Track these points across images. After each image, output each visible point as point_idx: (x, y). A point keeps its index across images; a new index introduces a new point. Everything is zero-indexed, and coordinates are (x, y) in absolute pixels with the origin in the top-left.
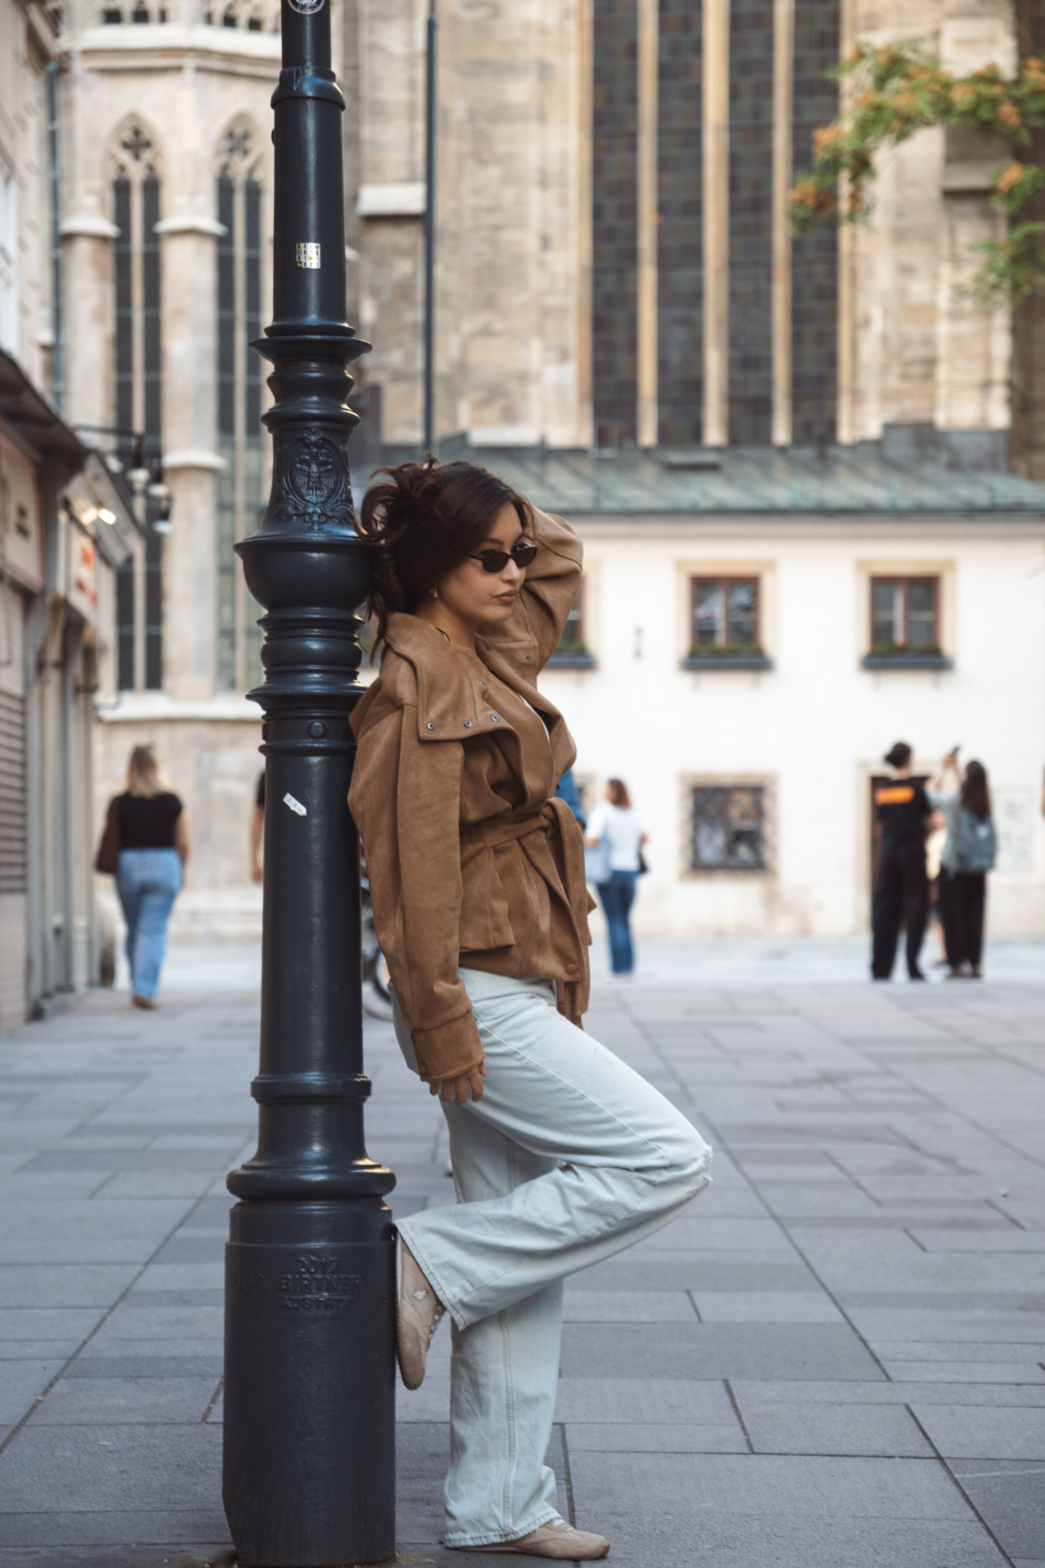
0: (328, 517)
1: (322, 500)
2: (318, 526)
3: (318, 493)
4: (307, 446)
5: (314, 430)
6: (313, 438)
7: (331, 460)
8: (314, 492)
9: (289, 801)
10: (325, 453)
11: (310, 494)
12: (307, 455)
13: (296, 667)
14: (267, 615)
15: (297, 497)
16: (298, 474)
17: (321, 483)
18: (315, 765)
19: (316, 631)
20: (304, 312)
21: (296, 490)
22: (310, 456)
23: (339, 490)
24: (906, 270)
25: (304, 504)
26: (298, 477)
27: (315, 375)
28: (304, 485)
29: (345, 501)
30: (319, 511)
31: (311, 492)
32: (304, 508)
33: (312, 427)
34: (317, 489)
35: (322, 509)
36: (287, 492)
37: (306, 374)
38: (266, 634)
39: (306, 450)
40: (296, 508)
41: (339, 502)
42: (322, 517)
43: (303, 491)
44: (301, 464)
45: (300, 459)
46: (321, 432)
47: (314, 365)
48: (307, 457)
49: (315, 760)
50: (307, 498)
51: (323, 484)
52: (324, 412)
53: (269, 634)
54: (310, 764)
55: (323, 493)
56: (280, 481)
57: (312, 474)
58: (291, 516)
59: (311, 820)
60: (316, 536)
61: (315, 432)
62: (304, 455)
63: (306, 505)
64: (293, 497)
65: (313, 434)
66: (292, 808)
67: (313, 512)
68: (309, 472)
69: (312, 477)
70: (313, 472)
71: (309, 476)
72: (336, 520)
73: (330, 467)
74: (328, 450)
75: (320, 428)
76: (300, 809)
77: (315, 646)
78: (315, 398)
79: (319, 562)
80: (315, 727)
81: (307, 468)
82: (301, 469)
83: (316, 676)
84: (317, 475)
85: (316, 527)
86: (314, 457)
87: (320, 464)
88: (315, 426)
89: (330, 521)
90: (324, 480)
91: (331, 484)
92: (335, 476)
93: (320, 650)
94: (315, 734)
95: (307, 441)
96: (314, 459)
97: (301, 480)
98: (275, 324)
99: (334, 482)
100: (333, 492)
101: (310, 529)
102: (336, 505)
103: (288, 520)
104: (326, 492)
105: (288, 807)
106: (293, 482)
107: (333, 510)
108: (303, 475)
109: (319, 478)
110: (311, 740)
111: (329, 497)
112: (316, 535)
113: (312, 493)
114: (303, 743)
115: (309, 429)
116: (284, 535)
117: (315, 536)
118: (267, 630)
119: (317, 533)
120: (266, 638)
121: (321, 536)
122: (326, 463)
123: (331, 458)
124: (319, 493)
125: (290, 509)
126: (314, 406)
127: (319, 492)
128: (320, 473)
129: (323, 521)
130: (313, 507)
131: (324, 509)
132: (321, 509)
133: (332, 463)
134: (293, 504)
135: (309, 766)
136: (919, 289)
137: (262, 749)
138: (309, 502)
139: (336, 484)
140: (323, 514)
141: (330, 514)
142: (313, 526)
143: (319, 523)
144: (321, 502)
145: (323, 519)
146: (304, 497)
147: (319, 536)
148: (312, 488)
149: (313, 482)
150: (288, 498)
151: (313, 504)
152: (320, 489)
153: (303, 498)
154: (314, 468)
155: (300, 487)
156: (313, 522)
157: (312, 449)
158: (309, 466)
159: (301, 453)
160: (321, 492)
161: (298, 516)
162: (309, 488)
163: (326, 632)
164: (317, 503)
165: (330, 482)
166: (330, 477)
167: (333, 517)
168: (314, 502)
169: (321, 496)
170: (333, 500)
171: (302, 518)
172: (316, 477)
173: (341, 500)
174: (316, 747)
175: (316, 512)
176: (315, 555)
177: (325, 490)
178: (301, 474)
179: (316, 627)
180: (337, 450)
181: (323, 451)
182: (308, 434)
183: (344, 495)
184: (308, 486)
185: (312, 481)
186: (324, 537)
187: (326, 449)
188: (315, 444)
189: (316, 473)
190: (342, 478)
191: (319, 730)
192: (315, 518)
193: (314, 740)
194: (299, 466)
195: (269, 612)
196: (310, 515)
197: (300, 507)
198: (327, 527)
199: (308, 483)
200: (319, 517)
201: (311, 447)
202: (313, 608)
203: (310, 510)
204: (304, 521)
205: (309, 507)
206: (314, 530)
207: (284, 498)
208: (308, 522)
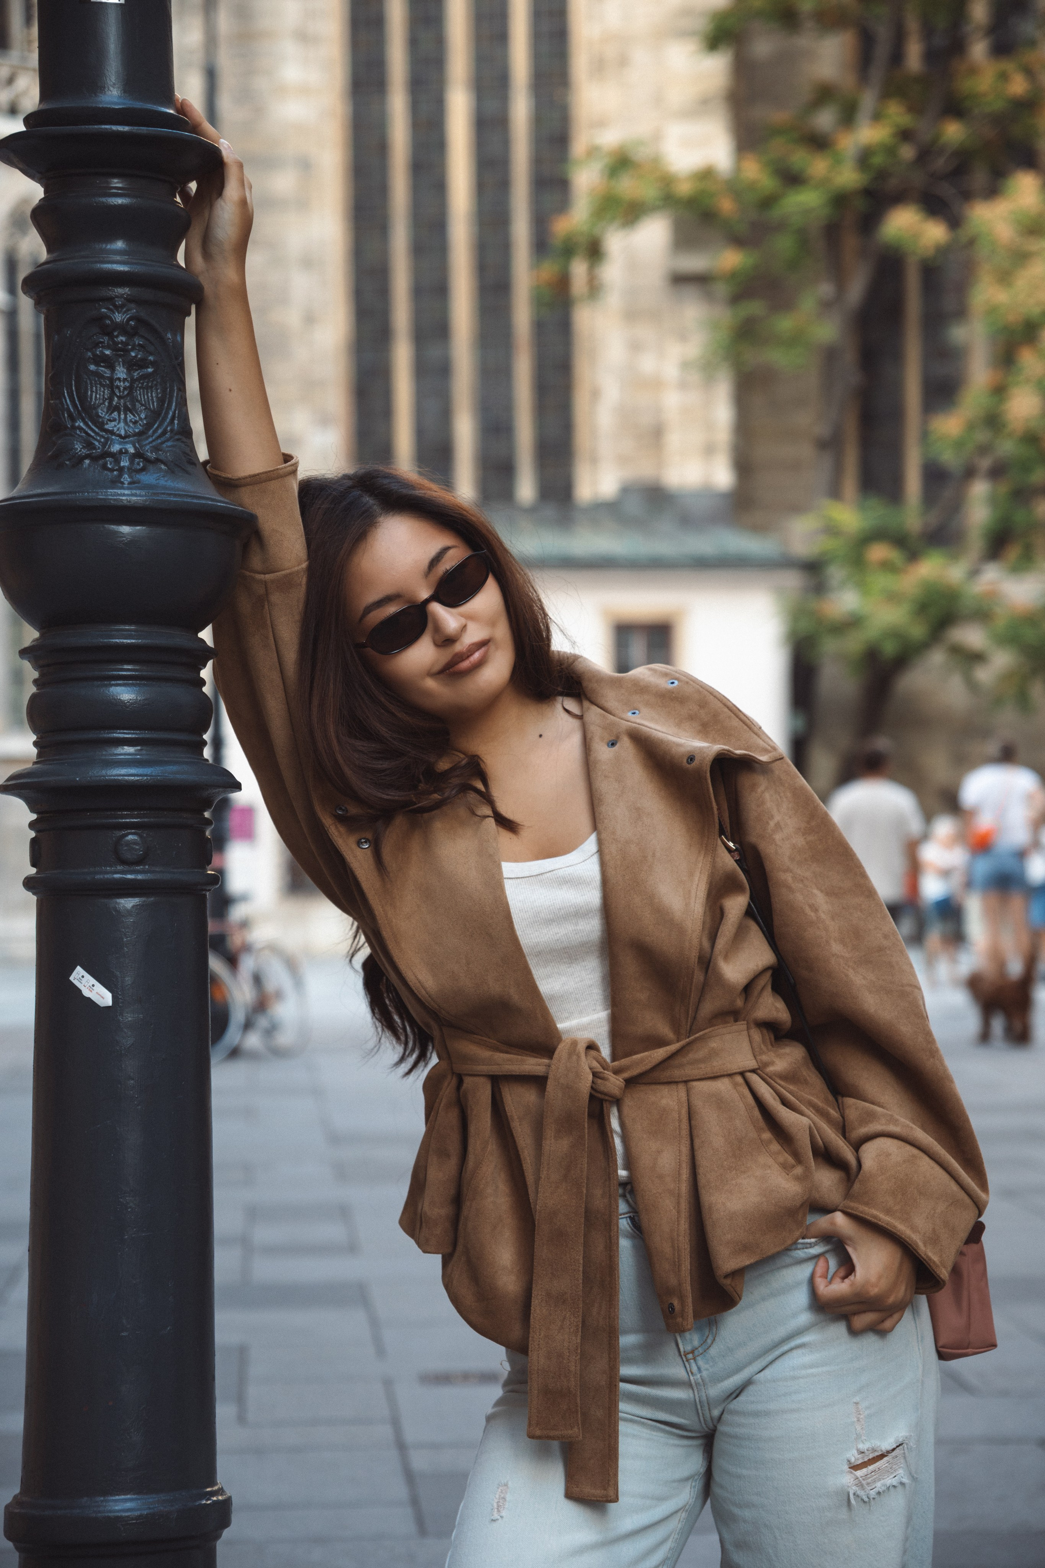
0: (147, 460)
1: (137, 430)
2: (130, 477)
3: (129, 419)
4: (108, 331)
5: (119, 302)
6: (118, 317)
7: (151, 358)
8: (122, 416)
9: (80, 981)
10: (139, 345)
11: (114, 420)
12: (108, 347)
13: (92, 735)
14: (36, 640)
15: (90, 423)
16: (91, 383)
17: (134, 400)
18: (129, 912)
19: (128, 669)
20: (96, 85)
21: (88, 411)
22: (113, 350)
23: (167, 413)
24: (635, 347)
25: (102, 437)
26: (92, 388)
27: (120, 201)
28: (103, 403)
29: (178, 433)
30: (132, 450)
31: (115, 415)
32: (104, 445)
33: (117, 297)
34: (127, 410)
35: (137, 445)
36: (70, 415)
37: (104, 200)
38: (36, 674)
39: (106, 339)
40: (89, 445)
41: (168, 435)
42: (137, 460)
43: (102, 412)
44: (97, 364)
45: (95, 355)
46: (133, 305)
47: (116, 183)
48: (108, 352)
49: (128, 903)
50: (110, 426)
51: (138, 401)
52: (137, 269)
53: (42, 675)
54: (118, 911)
55: (137, 419)
56: (59, 396)
57: (117, 383)
58: (81, 459)
59: (121, 1014)
60: (126, 495)
61: (122, 306)
62: (102, 347)
63: (107, 439)
64: (82, 424)
65: (118, 308)
66: (86, 993)
67: (120, 452)
68: (112, 380)
69: (118, 387)
70: (119, 379)
71: (112, 387)
72: (163, 467)
73: (150, 370)
74: (146, 339)
75: (130, 300)
76: (102, 996)
77: (126, 694)
78: (120, 245)
79: (133, 542)
80: (129, 843)
81: (108, 373)
82: (96, 374)
83: (130, 750)
84: (127, 384)
85: (126, 478)
86: (122, 351)
87: (131, 365)
88: (121, 296)
89: (151, 467)
90: (138, 393)
91: (153, 403)
92: (159, 387)
93: (136, 702)
94: (128, 856)
95: (108, 322)
96: (120, 356)
97: (97, 395)
98: (44, 106)
99: (157, 397)
100: (156, 416)
101: (116, 482)
102: (162, 439)
103: (73, 466)
104: (143, 416)
105: (80, 991)
106: (83, 398)
107: (156, 449)
108: (102, 385)
109: (131, 388)
110: (120, 868)
111: (149, 426)
112: (126, 492)
113: (117, 417)
114: (107, 873)
115: (111, 299)
116: (70, 493)
117: (124, 495)
118: (37, 666)
119: (128, 489)
120: (35, 682)
121: (135, 495)
122: (142, 364)
123: (151, 354)
124: (130, 417)
125: (78, 446)
126: (118, 258)
127: (132, 417)
128: (133, 381)
129: (138, 467)
130: (120, 443)
131: (141, 446)
132: (135, 448)
133: (152, 364)
134: (82, 436)
135: (118, 915)
136: (648, 364)
137: (29, 884)
138: (112, 433)
139: (161, 401)
140: (138, 455)
141: (153, 456)
142: (120, 476)
143: (132, 471)
144: (135, 434)
145: (138, 464)
146: (103, 424)
147: (132, 495)
148: (117, 409)
149: (119, 398)
150: (74, 428)
151: (120, 436)
152: (133, 410)
153: (101, 426)
154: (121, 372)
155: (95, 407)
156: (121, 470)
157: (117, 337)
158: (113, 369)
159: (97, 345)
160: (134, 416)
161: (94, 459)
162: (112, 409)
163: (146, 671)
164: (126, 436)
165: (152, 397)
166: (151, 387)
167: (158, 461)
168: (123, 433)
169: (135, 423)
170: (154, 432)
171: (101, 462)
172: (125, 388)
173: (172, 431)
174: (129, 879)
175: (127, 452)
176: (125, 529)
177: (141, 411)
178: (96, 384)
179: (128, 663)
180: (163, 341)
181: (137, 341)
182: (108, 309)
183: (176, 422)
184: (110, 403)
185: (117, 397)
186: (140, 496)
187: (142, 337)
188: (122, 328)
189: (125, 380)
190: (172, 391)
191: (136, 850)
192: (125, 463)
193: (126, 868)
194: (92, 367)
195: (42, 635)
196: (116, 457)
197: (97, 444)
198: (148, 478)
199: (111, 399)
200: (132, 462)
201: (116, 334)
202: (122, 627)
203: (116, 448)
204: (105, 467)
205: (112, 441)
206: (123, 483)
207: (66, 427)
208: (112, 470)
